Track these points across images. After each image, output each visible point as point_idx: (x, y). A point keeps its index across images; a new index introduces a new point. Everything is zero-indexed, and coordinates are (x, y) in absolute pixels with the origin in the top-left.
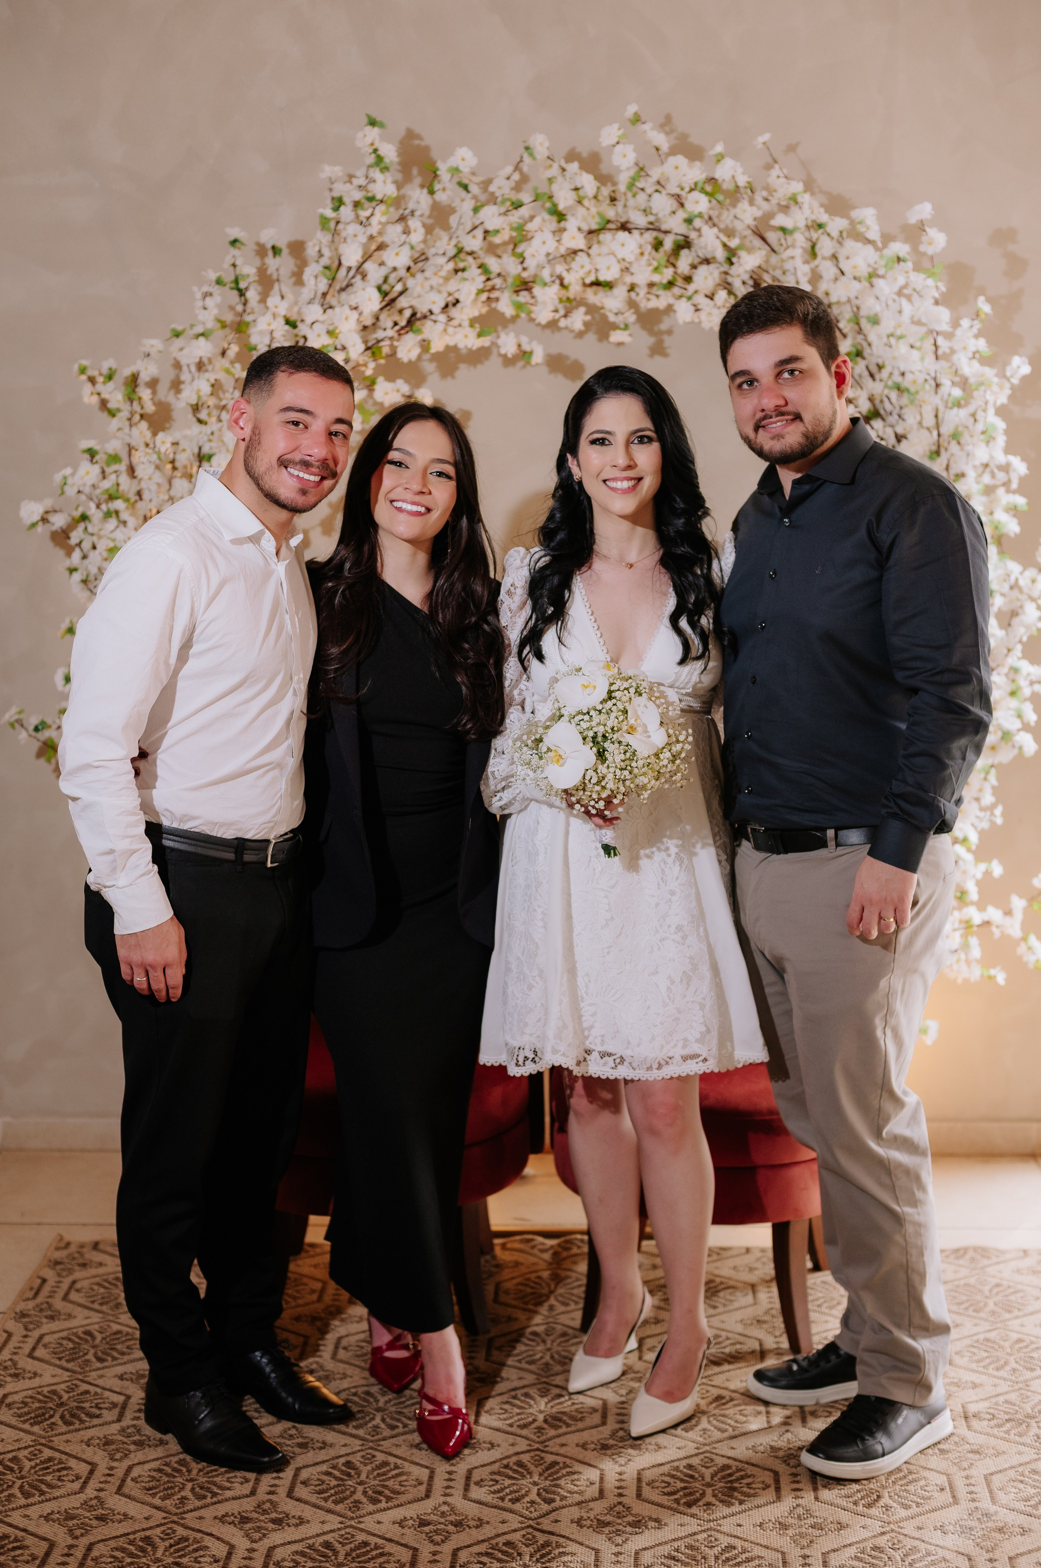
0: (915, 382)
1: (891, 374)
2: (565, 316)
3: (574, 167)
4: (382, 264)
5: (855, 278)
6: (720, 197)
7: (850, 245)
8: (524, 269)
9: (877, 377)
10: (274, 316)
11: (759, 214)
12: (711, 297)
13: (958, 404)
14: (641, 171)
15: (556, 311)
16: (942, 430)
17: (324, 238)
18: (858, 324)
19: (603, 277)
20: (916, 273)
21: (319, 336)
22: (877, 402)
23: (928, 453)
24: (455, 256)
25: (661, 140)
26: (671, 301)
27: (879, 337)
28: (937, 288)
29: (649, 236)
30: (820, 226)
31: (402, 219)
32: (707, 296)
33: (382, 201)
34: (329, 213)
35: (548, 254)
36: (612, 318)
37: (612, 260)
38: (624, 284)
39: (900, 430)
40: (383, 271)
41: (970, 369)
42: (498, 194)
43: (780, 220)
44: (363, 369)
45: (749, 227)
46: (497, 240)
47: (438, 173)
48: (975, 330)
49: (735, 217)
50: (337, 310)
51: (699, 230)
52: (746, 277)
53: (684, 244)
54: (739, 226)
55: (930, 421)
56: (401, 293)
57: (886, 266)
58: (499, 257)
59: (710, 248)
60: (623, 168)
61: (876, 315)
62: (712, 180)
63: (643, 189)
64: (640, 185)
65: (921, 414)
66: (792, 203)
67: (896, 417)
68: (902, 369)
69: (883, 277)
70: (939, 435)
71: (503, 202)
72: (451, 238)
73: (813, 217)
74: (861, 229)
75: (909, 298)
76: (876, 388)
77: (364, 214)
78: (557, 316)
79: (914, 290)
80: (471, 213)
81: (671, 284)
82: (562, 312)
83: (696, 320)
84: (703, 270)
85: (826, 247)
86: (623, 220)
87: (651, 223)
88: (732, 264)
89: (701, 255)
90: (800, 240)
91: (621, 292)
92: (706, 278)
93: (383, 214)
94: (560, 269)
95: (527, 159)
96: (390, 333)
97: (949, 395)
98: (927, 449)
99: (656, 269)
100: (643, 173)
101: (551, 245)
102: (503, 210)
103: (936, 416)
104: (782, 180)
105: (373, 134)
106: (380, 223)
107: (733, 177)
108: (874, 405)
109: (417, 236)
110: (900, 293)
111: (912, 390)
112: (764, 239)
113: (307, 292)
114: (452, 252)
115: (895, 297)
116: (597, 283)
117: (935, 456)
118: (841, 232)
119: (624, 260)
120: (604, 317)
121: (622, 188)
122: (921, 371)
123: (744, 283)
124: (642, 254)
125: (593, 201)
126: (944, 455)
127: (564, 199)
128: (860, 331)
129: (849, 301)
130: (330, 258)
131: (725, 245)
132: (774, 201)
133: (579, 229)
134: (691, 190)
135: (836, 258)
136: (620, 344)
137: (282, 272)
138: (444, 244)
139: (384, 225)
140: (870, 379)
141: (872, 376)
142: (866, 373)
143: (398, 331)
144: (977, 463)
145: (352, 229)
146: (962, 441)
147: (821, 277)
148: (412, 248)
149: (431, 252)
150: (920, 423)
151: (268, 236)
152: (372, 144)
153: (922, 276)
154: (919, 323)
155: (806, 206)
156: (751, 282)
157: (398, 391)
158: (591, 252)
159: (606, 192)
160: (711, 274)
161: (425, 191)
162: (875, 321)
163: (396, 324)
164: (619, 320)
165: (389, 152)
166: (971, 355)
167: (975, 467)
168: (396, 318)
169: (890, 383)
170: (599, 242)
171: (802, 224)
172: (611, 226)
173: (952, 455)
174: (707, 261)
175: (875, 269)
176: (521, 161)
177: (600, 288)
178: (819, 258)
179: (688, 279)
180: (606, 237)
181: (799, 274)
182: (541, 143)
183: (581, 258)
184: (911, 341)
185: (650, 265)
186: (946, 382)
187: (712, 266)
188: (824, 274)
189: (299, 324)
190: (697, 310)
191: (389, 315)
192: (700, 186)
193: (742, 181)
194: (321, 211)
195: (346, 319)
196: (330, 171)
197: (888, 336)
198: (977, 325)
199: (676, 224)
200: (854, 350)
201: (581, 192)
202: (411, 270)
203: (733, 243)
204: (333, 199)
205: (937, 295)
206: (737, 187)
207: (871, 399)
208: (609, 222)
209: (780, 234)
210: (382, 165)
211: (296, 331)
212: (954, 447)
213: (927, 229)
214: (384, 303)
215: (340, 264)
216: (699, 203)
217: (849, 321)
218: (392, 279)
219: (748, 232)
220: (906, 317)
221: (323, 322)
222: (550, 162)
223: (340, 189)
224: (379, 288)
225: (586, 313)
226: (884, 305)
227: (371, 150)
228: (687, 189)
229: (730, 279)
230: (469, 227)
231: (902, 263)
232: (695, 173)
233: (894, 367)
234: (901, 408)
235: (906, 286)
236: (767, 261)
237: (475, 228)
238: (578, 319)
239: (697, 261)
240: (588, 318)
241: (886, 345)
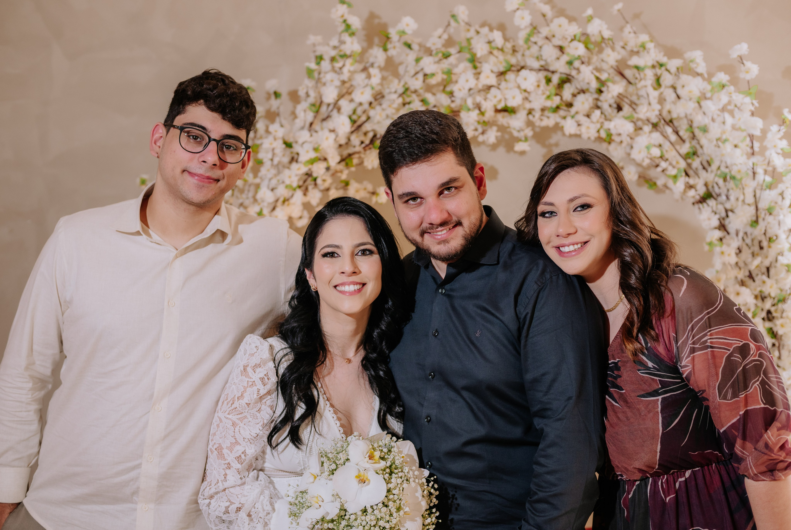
0: (739, 171)
1: (719, 168)
2: (483, 133)
3: (485, 30)
4: (352, 101)
5: (690, 99)
6: (591, 46)
7: (685, 78)
8: (453, 101)
9: (709, 170)
10: (275, 139)
11: (619, 57)
12: (588, 116)
13: (770, 187)
14: (534, 29)
15: (476, 130)
16: (760, 206)
17: (309, 83)
18: (693, 133)
19: (511, 103)
20: (737, 94)
21: (307, 152)
22: (710, 187)
23: (750, 222)
24: (404, 93)
25: (546, 9)
26: (559, 120)
27: (710, 141)
28: (753, 104)
29: (542, 75)
30: (661, 65)
31: (365, 69)
32: (584, 115)
33: (350, 56)
34: (313, 66)
35: (470, 90)
36: (516, 134)
37: (517, 91)
38: (524, 109)
39: (728, 206)
40: (353, 106)
41: (779, 162)
42: (433, 48)
43: (635, 61)
44: (339, 174)
45: (612, 67)
46: (433, 81)
47: (390, 36)
48: (781, 133)
49: (603, 60)
50: (320, 133)
51: (578, 70)
52: (612, 101)
53: (566, 80)
54: (605, 66)
55: (750, 199)
56: (364, 122)
57: (711, 91)
58: (434, 94)
59: (587, 81)
60: (522, 26)
61: (706, 126)
62: (585, 34)
63: (535, 43)
64: (533, 39)
65: (744, 194)
66: (641, 49)
67: (724, 198)
68: (729, 163)
69: (710, 99)
70: (757, 209)
71: (437, 54)
72: (400, 81)
73: (658, 59)
74: (693, 65)
75: (732, 113)
76: (709, 176)
77: (338, 65)
78: (477, 133)
79: (736, 106)
80: (414, 63)
81: (558, 108)
82: (480, 130)
83: (578, 133)
84: (581, 98)
85: (667, 79)
86: (522, 64)
87: (542, 66)
88: (600, 91)
89: (579, 87)
90: (650, 74)
91: (522, 115)
92: (583, 103)
93: (352, 64)
94: (479, 99)
95: (453, 23)
96: (358, 149)
97: (764, 180)
98: (749, 219)
99: (548, 97)
100: (536, 31)
101: (472, 83)
102: (437, 59)
103: (755, 196)
104: (632, 35)
105: (342, 9)
106: (349, 71)
107: (600, 32)
108: (708, 189)
109: (376, 80)
110: (723, 110)
111: (738, 177)
112: (622, 75)
113: (299, 122)
114: (401, 90)
115: (719, 113)
116: (505, 110)
117: (755, 224)
118: (678, 69)
119: (525, 91)
120: (511, 134)
121: (521, 42)
122: (741, 164)
123: (610, 106)
124: (538, 86)
125: (500, 52)
126: (762, 225)
127: (480, 49)
128: (694, 137)
129: (686, 116)
130: (315, 98)
131: (598, 78)
132: (628, 48)
133: (492, 71)
134: (572, 40)
135: (674, 88)
136: (523, 153)
137: (282, 109)
138: (396, 86)
139: (352, 73)
140: (704, 172)
141: (704, 168)
142: (700, 167)
143: (364, 148)
144: (786, 229)
145: (329, 76)
146: (774, 213)
147: (665, 100)
148: (373, 88)
149: (386, 92)
150: (743, 201)
151: (271, 85)
152: (342, 16)
153: (741, 96)
154: (739, 129)
155: (652, 51)
156: (615, 106)
157: (365, 189)
158: (501, 87)
159: (509, 45)
160: (587, 100)
161: (381, 50)
162: (705, 130)
163: (362, 143)
164: (521, 135)
165: (356, 22)
166: (780, 151)
167: (784, 231)
168: (363, 138)
169: (719, 172)
170: (506, 80)
171: (650, 64)
172: (513, 69)
173: (769, 223)
174: (583, 91)
175: (704, 94)
176: (449, 25)
177: (506, 114)
178: (663, 86)
179: (570, 105)
180: (510, 76)
181: (651, 98)
182: (462, 12)
183: (493, 91)
184: (736, 142)
185: (544, 94)
186: (760, 171)
187: (587, 95)
188: (668, 98)
189: (294, 145)
190: (579, 125)
191: (357, 137)
192: (577, 38)
193: (607, 34)
194: (307, 64)
195: (327, 139)
196: (312, 39)
197: (717, 140)
198: (783, 129)
199: (561, 67)
200: (691, 151)
201: (493, 45)
202: (373, 105)
203: (604, 77)
204: (317, 57)
205: (753, 109)
206: (603, 38)
207: (706, 185)
208: (512, 66)
209: (635, 71)
210: (350, 31)
211: (292, 150)
212: (770, 219)
213: (745, 62)
214: (353, 129)
215: (321, 102)
216: (579, 49)
217: (687, 130)
218: (359, 111)
219: (612, 71)
220: (728, 126)
221: (311, 142)
222: (468, 27)
223: (321, 50)
224: (350, 117)
225: (498, 131)
226: (710, 118)
227: (341, 20)
228: (569, 39)
229: (599, 104)
230: (412, 72)
231: (726, 88)
232: (574, 29)
233: (721, 161)
234: (728, 190)
235: (729, 103)
236: (626, 91)
237: (417, 73)
238: (492, 136)
239: (576, 91)
240: (499, 134)
241: (715, 146)
